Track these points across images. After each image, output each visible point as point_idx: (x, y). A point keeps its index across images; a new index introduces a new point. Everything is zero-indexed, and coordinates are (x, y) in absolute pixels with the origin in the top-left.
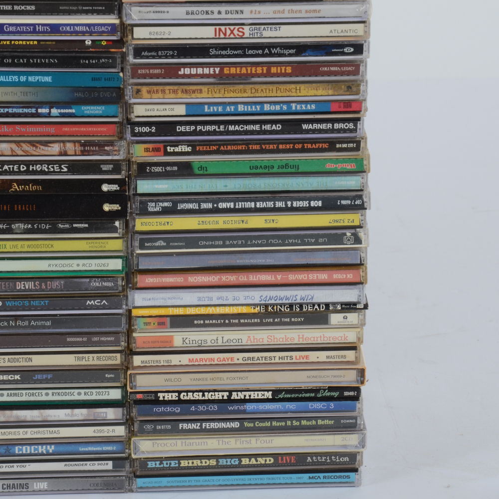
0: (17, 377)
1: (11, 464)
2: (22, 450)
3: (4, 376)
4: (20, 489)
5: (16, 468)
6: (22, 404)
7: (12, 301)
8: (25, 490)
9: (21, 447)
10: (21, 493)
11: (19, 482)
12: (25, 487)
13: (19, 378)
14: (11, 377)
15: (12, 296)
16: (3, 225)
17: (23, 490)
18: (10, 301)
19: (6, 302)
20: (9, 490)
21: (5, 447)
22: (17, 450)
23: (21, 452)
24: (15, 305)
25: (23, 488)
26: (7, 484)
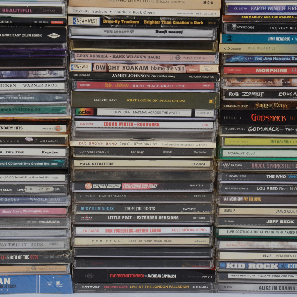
0: (292, 222)
1: (285, 275)
2: (292, 266)
3: (284, 221)
4: (290, 290)
5: (288, 277)
6: (294, 238)
7: (292, 175)
8: (292, 291)
9: (291, 265)
10: (290, 293)
11: (289, 285)
12: (293, 289)
13: (293, 223)
14: (288, 222)
15: (293, 172)
16: (290, 129)
17: (291, 291)
18: (291, 175)
19: (289, 176)
20: (283, 290)
21: (282, 264)
22: (289, 266)
23: (291, 268)
24: (294, 177)
25: (291, 290)
26: (282, 287)
